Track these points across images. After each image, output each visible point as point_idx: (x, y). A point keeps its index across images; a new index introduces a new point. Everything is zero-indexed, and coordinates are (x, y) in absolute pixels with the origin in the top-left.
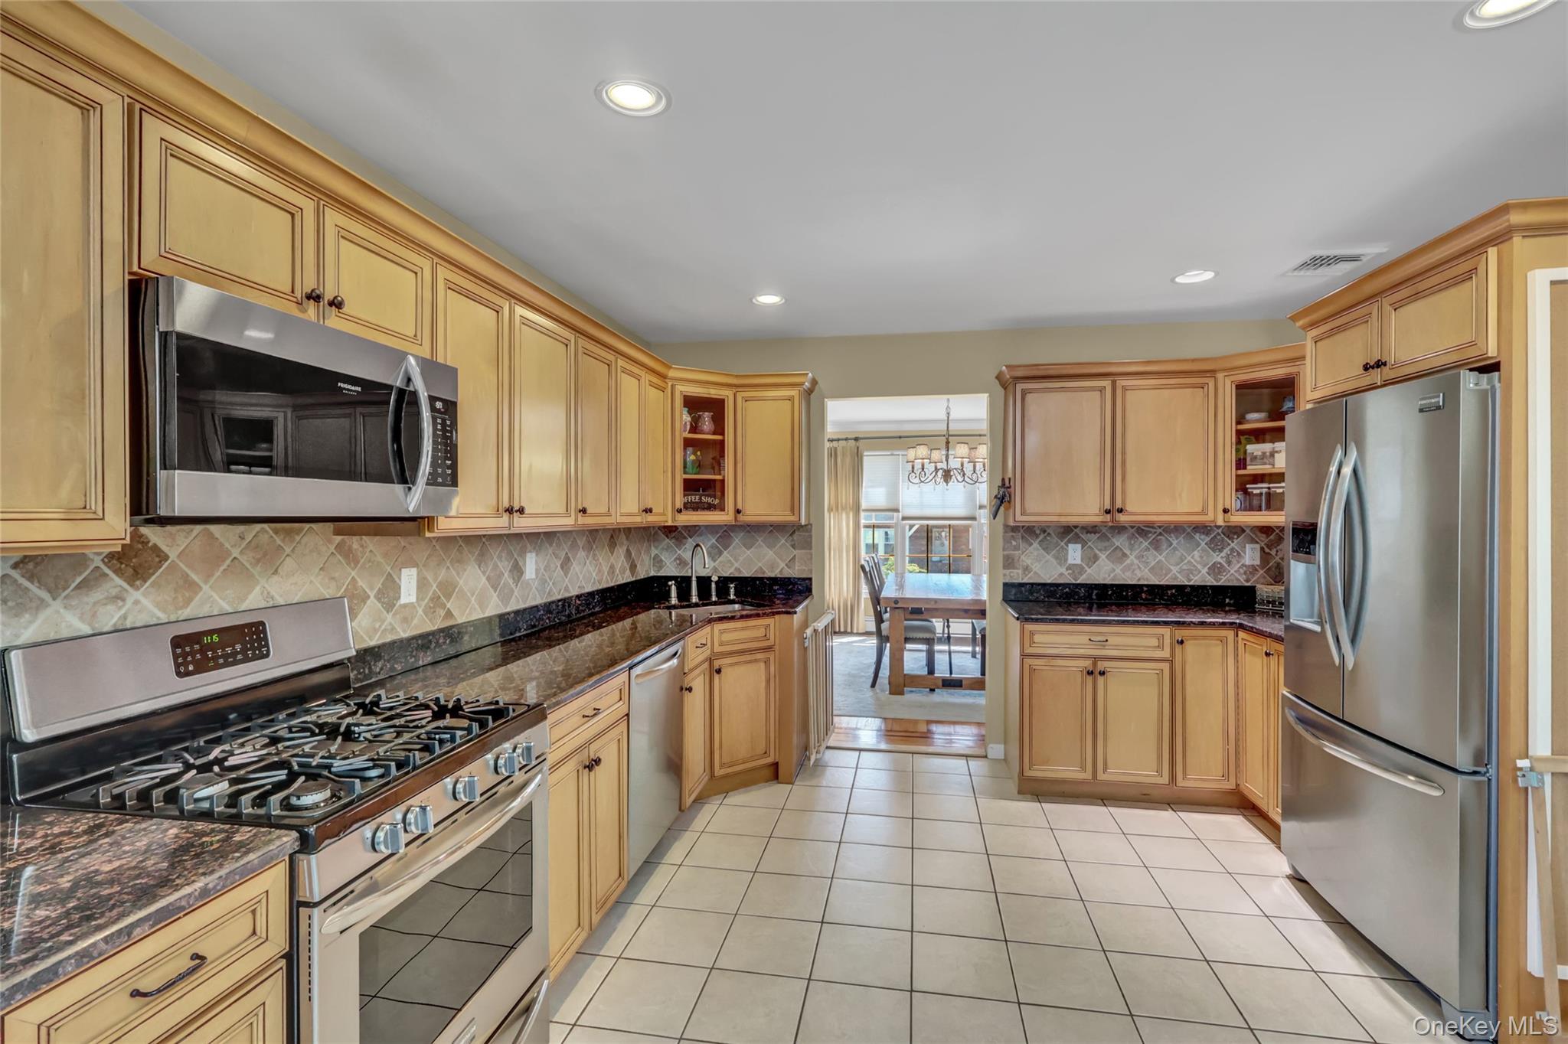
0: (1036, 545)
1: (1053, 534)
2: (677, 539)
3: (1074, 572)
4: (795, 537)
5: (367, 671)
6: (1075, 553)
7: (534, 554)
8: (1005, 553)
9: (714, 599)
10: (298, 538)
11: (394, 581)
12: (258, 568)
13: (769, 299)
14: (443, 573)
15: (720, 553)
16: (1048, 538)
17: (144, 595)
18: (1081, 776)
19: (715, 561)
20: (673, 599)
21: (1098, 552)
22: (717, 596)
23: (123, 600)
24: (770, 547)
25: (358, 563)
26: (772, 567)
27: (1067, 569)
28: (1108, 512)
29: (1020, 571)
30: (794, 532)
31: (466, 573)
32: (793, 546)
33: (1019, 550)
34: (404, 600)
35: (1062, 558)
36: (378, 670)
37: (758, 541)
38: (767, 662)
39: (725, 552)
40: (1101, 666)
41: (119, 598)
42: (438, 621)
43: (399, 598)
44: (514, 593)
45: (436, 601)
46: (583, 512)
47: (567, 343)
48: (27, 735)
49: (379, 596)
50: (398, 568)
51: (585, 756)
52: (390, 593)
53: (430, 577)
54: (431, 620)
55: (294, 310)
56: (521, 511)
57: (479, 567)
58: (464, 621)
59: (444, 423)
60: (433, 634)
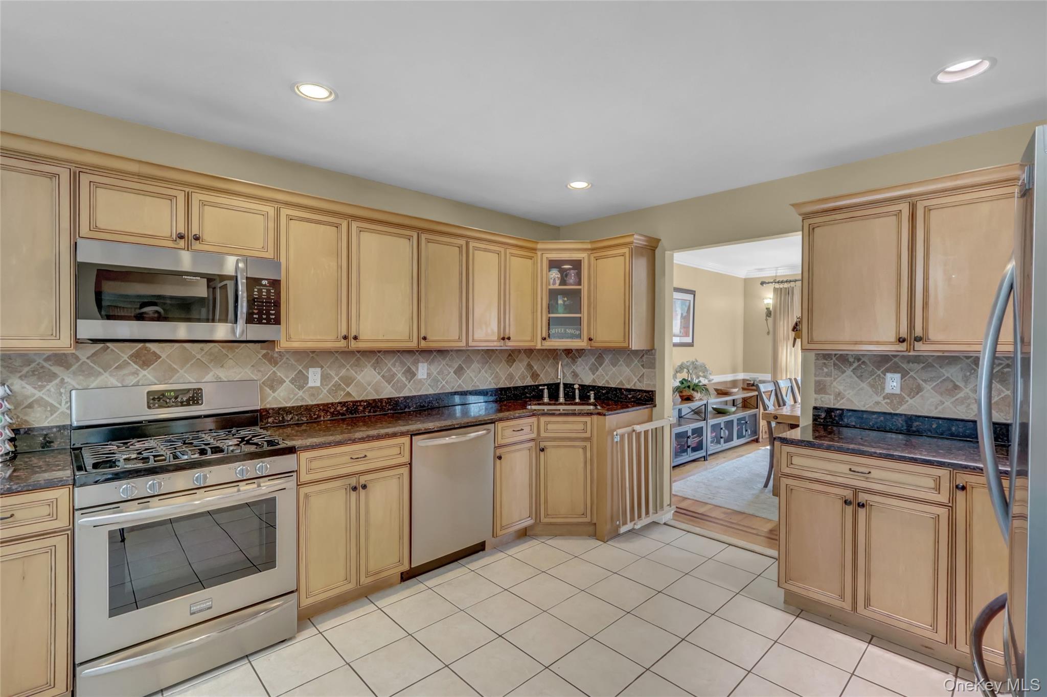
0: (849, 372)
1: (868, 362)
2: (572, 359)
3: (892, 401)
4: (644, 359)
5: (281, 419)
6: (893, 383)
7: (426, 364)
8: (817, 379)
9: (577, 400)
10: (237, 351)
11: (304, 375)
12: (212, 364)
13: (579, 185)
14: (343, 372)
15: (597, 369)
16: (863, 366)
17: (149, 373)
18: (838, 603)
19: (594, 374)
20: (546, 398)
21: (921, 382)
22: (580, 398)
23: (138, 374)
24: (628, 366)
25: (278, 364)
26: (629, 382)
27: (884, 398)
28: (901, 340)
29: (832, 397)
30: (643, 355)
31: (363, 373)
32: (642, 366)
33: (831, 376)
34: (311, 384)
35: (878, 386)
36: (289, 419)
37: (620, 361)
38: (585, 448)
39: (600, 369)
40: (863, 497)
41: (136, 373)
42: (340, 398)
43: (308, 383)
44: (407, 386)
45: (337, 387)
46: (425, 338)
47: (409, 238)
48: (75, 424)
49: (293, 381)
50: (307, 368)
51: (353, 481)
52: (301, 380)
53: (332, 373)
54: (333, 397)
55: (171, 244)
56: (355, 338)
57: (375, 370)
58: (360, 399)
59: (268, 292)
60: (332, 404)
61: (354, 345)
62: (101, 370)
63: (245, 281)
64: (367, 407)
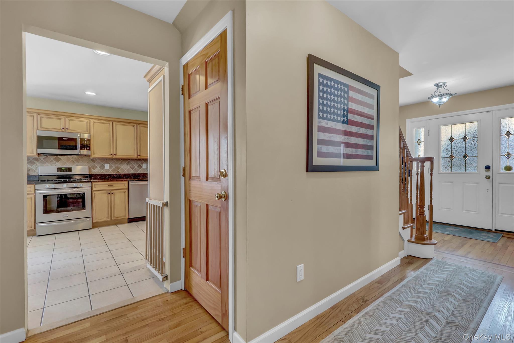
11: (103, 165)
14: (116, 165)
17: (58, 163)
25: (95, 163)
31: (123, 166)
34: (106, 168)
41: (55, 163)
42: (115, 172)
43: (105, 168)
44: (139, 170)
45: (114, 169)
46: (139, 155)
47: (133, 126)
48: (39, 174)
49: (100, 167)
50: (104, 163)
51: (109, 192)
52: (103, 167)
53: (113, 166)
54: (113, 172)
55: (61, 131)
56: (115, 155)
57: (127, 165)
58: (123, 173)
59: (87, 142)
60: (113, 174)
61: (114, 156)
62: (46, 162)
63: (79, 139)
64: (125, 176)
